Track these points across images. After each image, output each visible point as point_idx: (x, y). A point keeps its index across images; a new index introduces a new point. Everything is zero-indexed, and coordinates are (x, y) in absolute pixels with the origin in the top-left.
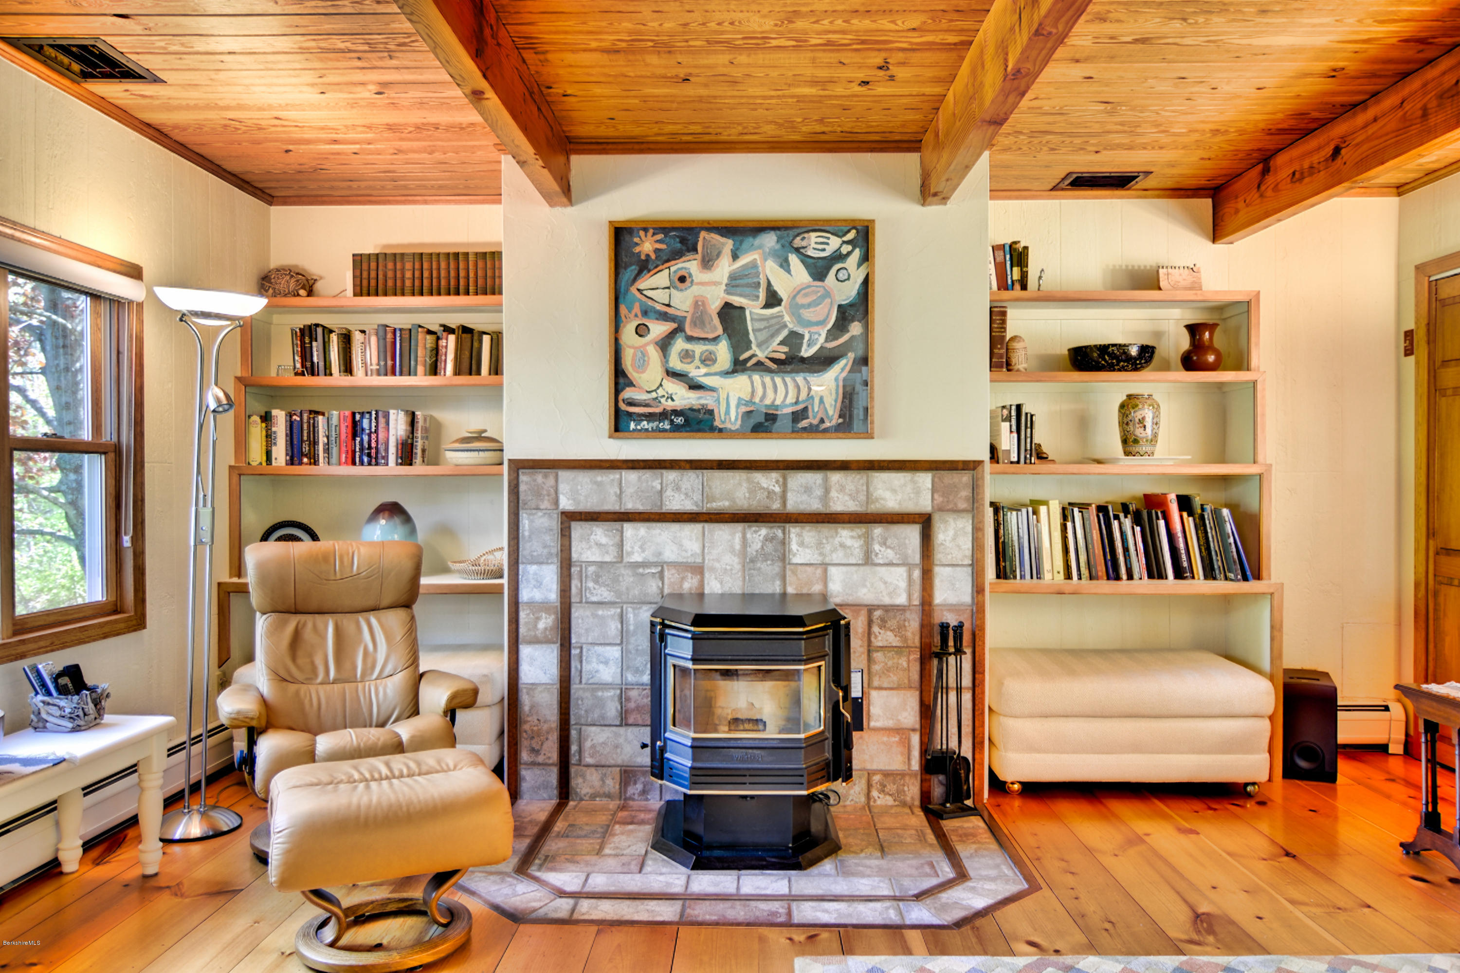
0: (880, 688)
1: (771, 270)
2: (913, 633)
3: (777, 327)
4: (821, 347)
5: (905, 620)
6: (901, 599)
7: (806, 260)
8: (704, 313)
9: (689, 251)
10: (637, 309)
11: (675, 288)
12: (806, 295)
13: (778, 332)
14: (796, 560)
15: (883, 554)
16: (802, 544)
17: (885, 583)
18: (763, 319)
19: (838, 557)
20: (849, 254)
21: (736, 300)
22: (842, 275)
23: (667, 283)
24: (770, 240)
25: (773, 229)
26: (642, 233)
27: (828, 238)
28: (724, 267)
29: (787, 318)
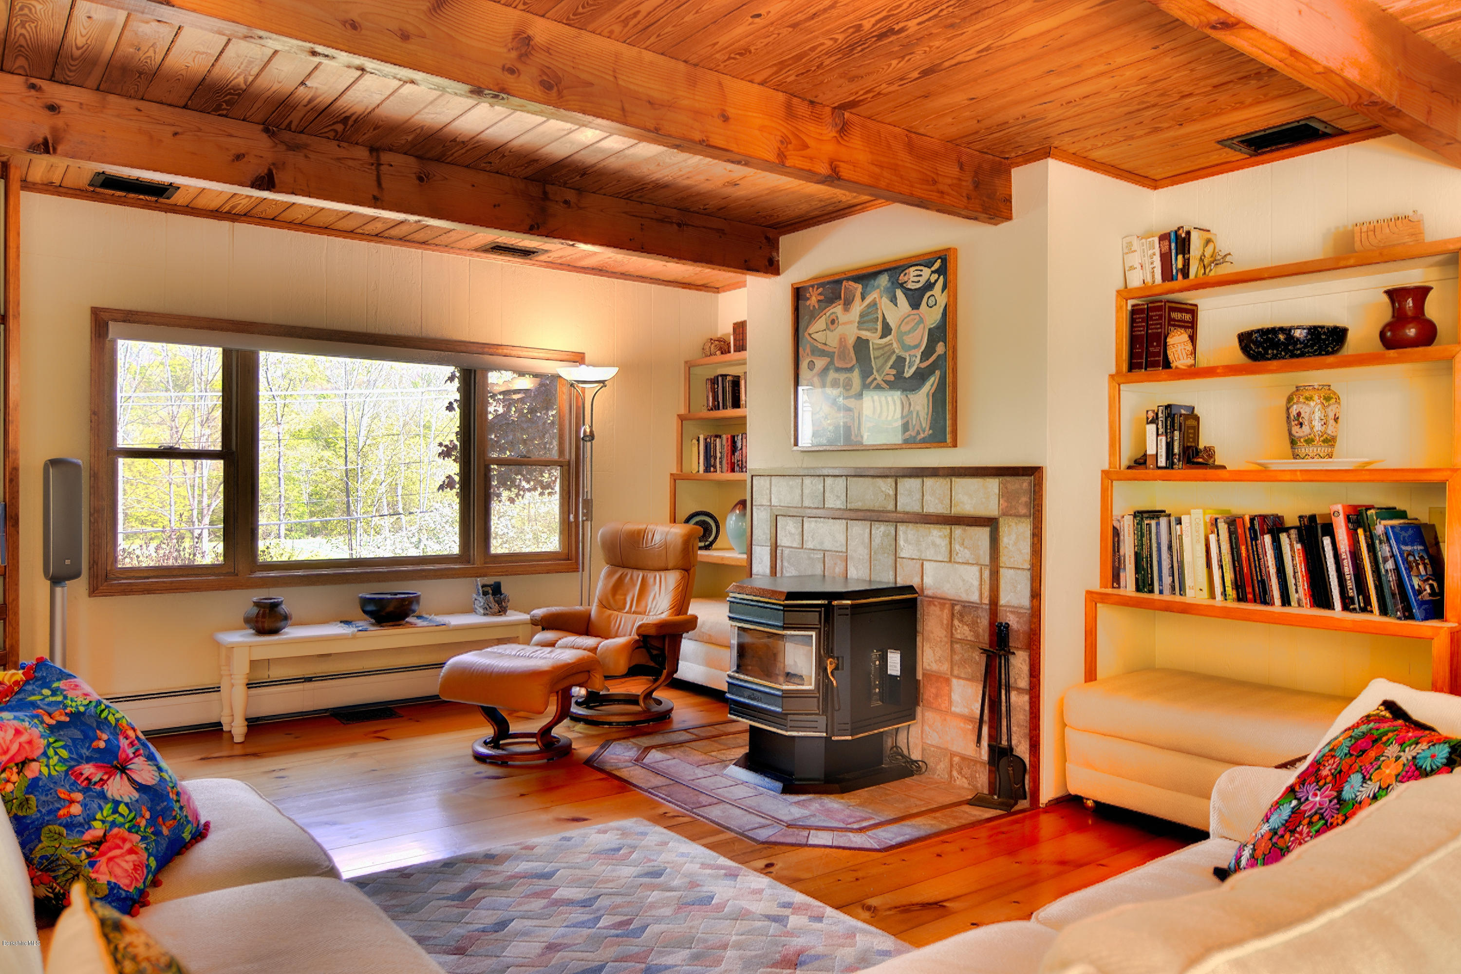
0: (959, 677)
1: (885, 303)
2: (983, 631)
3: (888, 354)
4: (918, 368)
5: (977, 617)
6: (975, 597)
7: (907, 292)
8: (845, 347)
9: (836, 299)
10: (808, 350)
11: (829, 329)
12: (907, 323)
13: (889, 358)
14: (902, 555)
15: (963, 553)
16: (906, 541)
17: (964, 580)
18: (881, 348)
19: (930, 554)
20: (936, 281)
21: (865, 334)
22: (931, 302)
23: (824, 327)
24: (884, 280)
25: (886, 270)
26: (811, 289)
27: (921, 271)
28: (858, 307)
29: (895, 345)
